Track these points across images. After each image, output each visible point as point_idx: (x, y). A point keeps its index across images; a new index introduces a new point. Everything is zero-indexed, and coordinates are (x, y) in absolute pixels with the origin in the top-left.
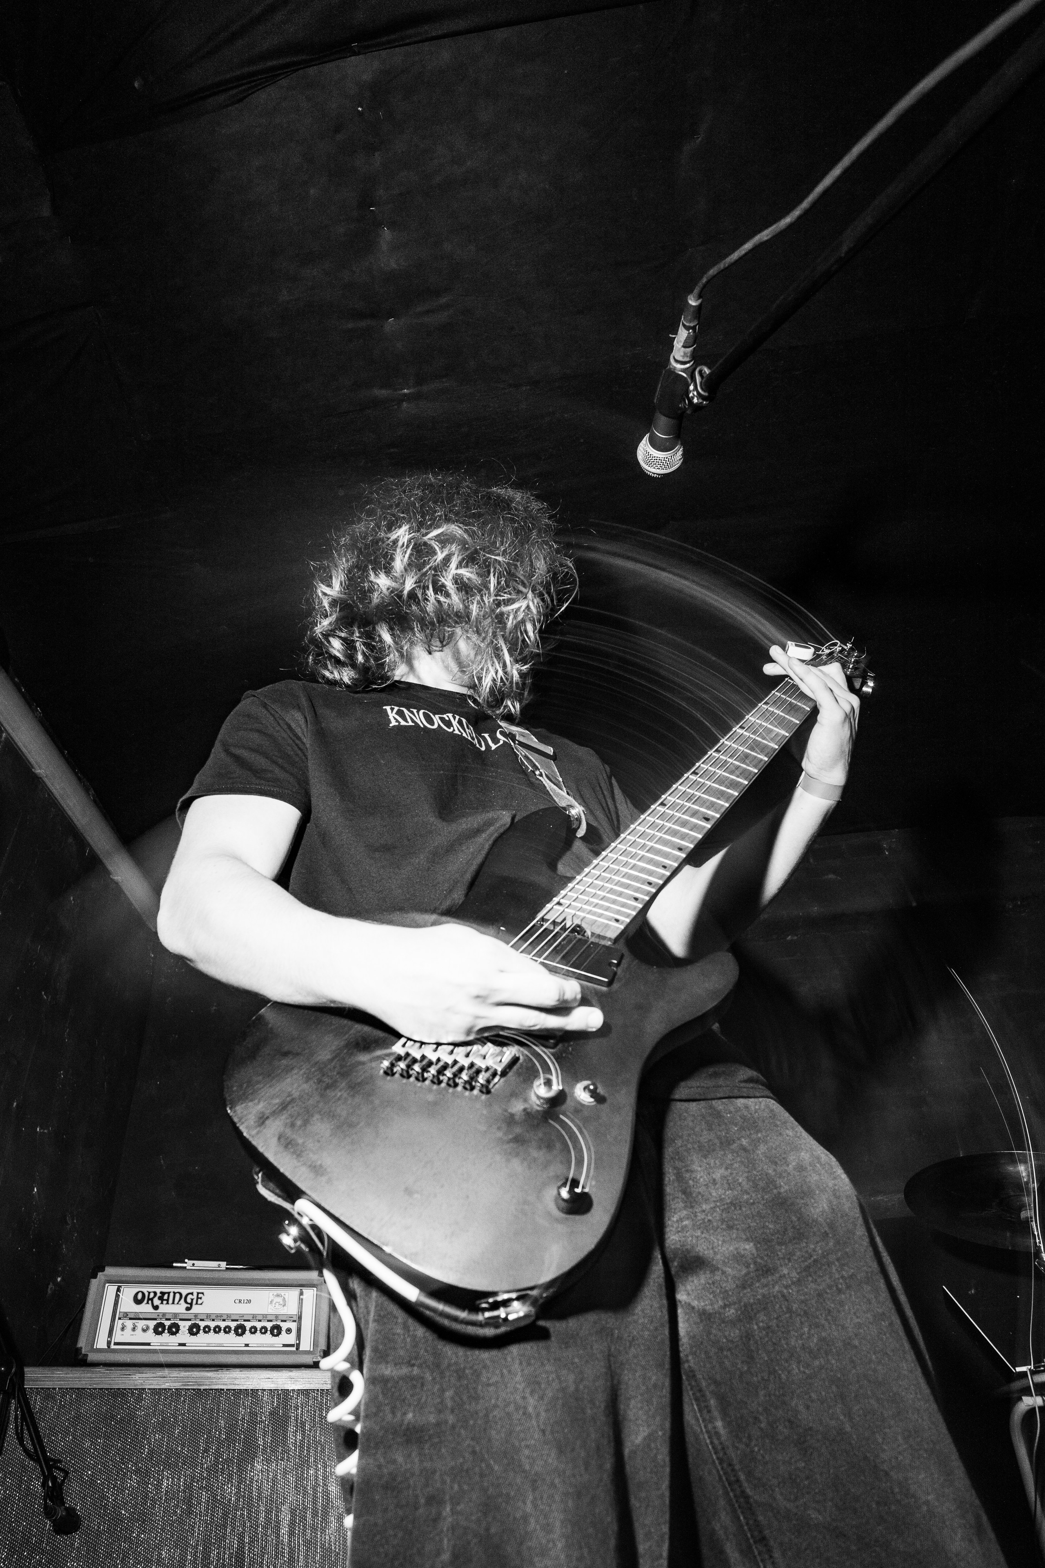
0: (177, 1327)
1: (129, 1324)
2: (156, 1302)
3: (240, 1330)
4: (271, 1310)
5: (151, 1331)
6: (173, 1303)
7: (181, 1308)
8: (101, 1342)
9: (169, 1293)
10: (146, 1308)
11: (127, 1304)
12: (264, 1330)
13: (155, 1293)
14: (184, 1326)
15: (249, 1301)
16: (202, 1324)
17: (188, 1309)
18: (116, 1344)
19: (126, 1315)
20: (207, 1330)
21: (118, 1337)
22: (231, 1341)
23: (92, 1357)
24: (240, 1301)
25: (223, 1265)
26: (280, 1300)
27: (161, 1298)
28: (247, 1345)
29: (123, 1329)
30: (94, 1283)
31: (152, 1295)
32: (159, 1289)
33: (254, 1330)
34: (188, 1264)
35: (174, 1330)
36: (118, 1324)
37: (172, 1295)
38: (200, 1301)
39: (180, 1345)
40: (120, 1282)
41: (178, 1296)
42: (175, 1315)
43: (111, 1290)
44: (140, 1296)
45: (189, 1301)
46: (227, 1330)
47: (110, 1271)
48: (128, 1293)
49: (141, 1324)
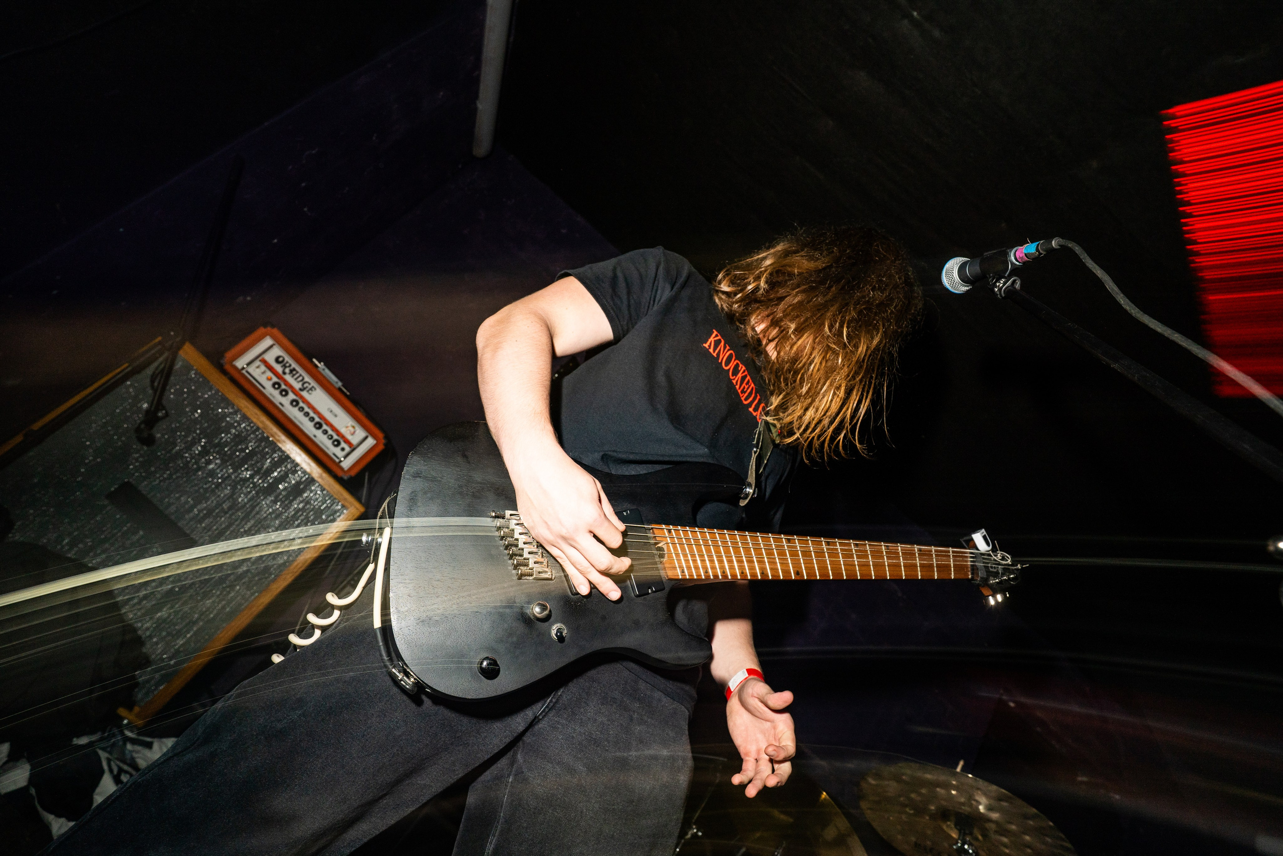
0: (287, 394)
1: (263, 368)
2: (287, 370)
3: (318, 426)
4: (343, 431)
5: (271, 383)
6: (296, 379)
7: (297, 386)
8: (240, 363)
9: (297, 372)
10: (279, 368)
11: (270, 357)
12: (331, 437)
13: (290, 366)
14: (291, 396)
15: (336, 416)
16: (301, 404)
17: (301, 390)
18: (247, 372)
19: (265, 362)
20: (301, 409)
21: (251, 369)
22: (308, 427)
23: (227, 367)
24: (331, 411)
25: (340, 384)
26: (352, 430)
27: (291, 371)
28: (315, 436)
29: (258, 367)
30: (262, 330)
31: (288, 365)
32: (294, 365)
33: (325, 432)
34: (321, 365)
35: (284, 393)
36: (257, 363)
37: (298, 375)
38: (310, 392)
39: (281, 404)
40: (278, 342)
41: (300, 378)
42: (291, 387)
43: (268, 342)
44: (281, 359)
45: (305, 385)
46: (312, 419)
47: (275, 331)
48: (277, 351)
49: (269, 374)
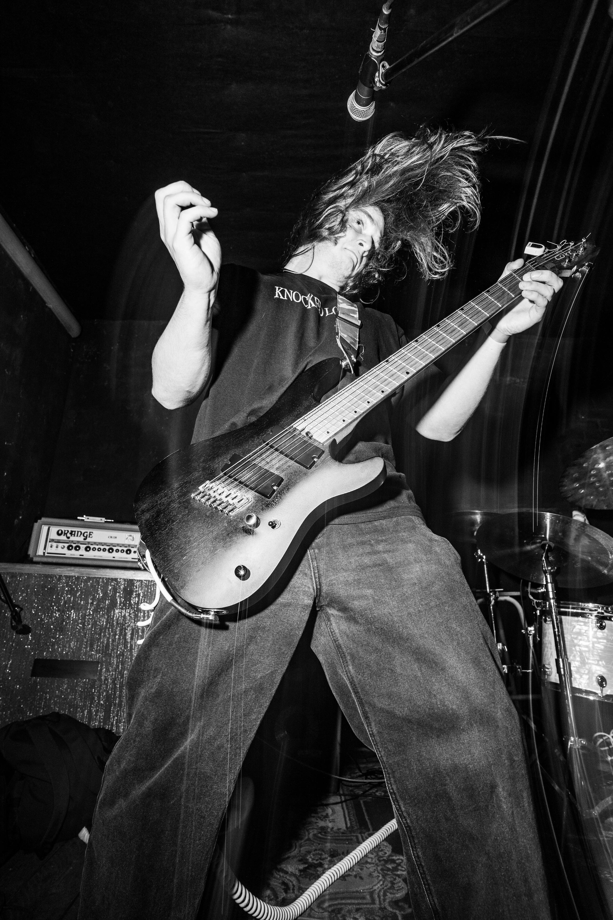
0: (79, 548)
1: (55, 544)
2: (69, 535)
3: (111, 550)
4: (127, 542)
5: (66, 548)
6: (77, 536)
7: (81, 539)
8: (40, 552)
9: (75, 532)
10: (63, 538)
11: (53, 535)
12: (122, 551)
13: (68, 531)
14: (83, 547)
15: (116, 538)
16: (92, 547)
17: (85, 539)
18: (48, 553)
19: (52, 540)
20: (94, 549)
21: (49, 550)
22: (106, 555)
23: (35, 559)
24: (111, 537)
25: (104, 520)
26: (131, 538)
27: (71, 534)
28: (114, 557)
29: (51, 547)
30: (36, 525)
31: (66, 532)
32: (70, 529)
33: (117, 551)
34: (85, 518)
35: (77, 548)
36: (49, 544)
38: (91, 536)
39: (80, 555)
40: (50, 524)
41: (79, 533)
42: (78, 542)
43: (45, 528)
44: (60, 532)
45: (85, 535)
46: (104, 550)
47: (44, 519)
48: (54, 530)
49: (61, 545)
